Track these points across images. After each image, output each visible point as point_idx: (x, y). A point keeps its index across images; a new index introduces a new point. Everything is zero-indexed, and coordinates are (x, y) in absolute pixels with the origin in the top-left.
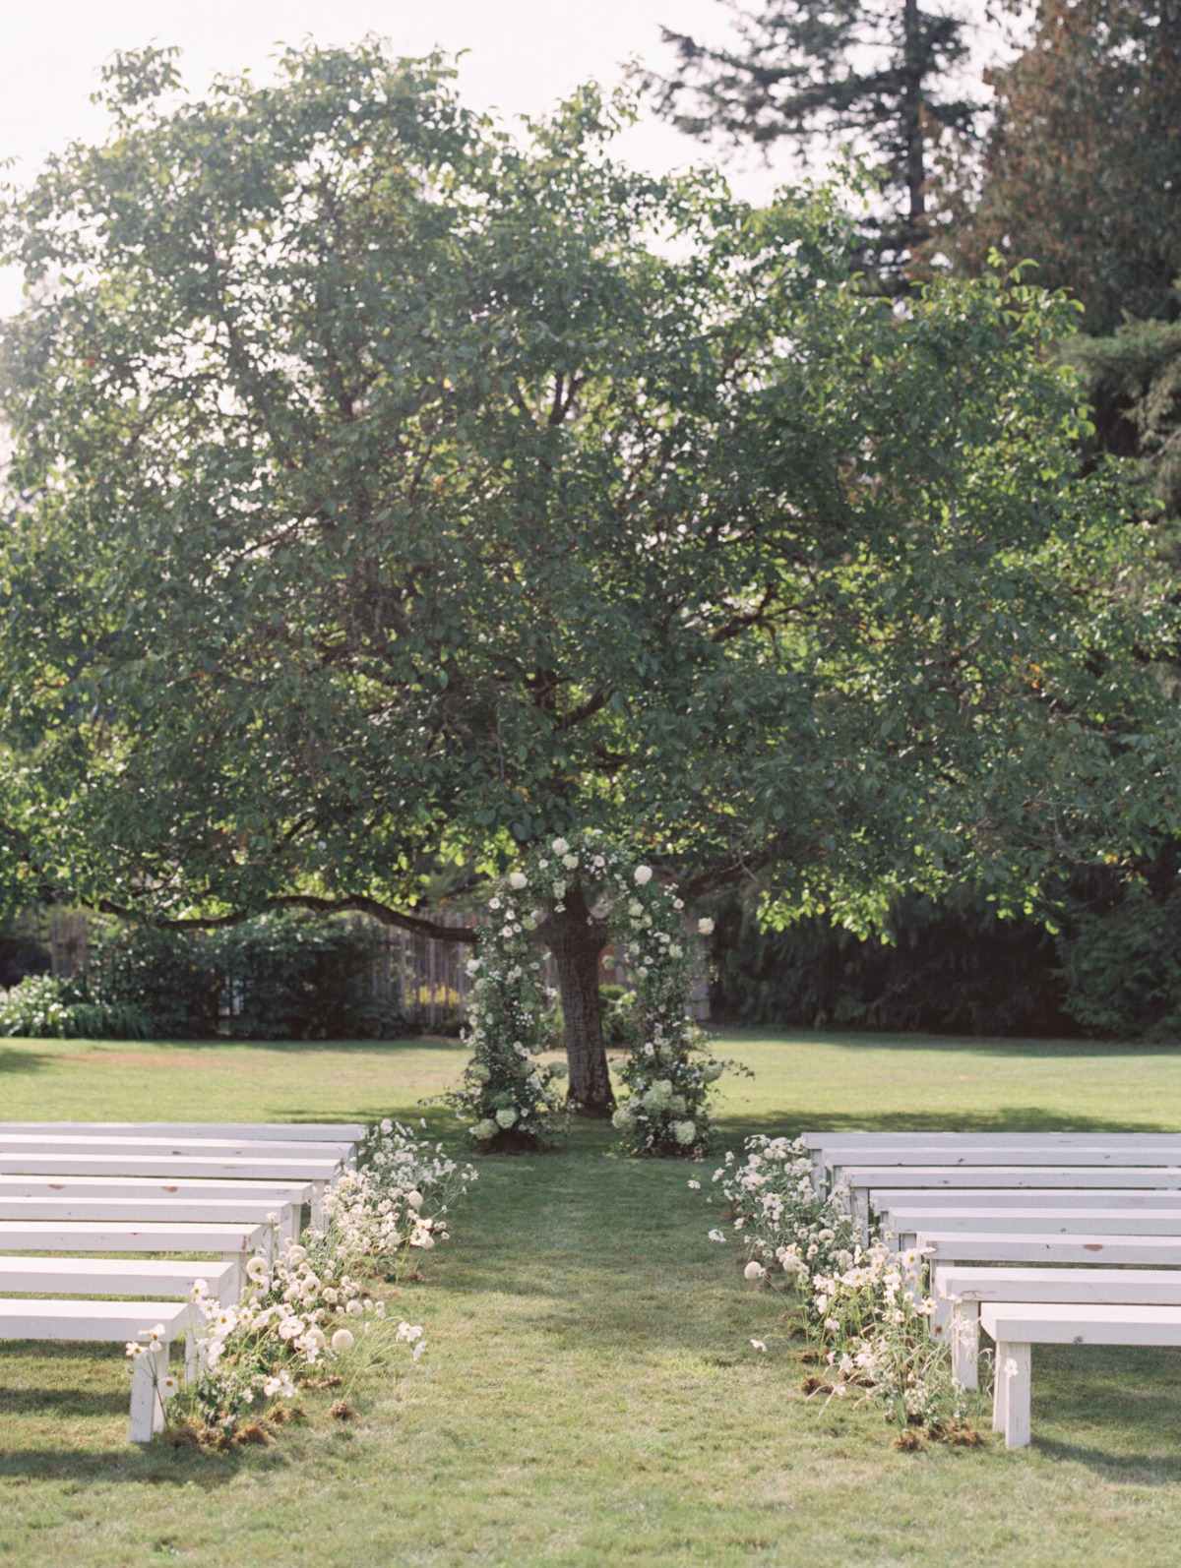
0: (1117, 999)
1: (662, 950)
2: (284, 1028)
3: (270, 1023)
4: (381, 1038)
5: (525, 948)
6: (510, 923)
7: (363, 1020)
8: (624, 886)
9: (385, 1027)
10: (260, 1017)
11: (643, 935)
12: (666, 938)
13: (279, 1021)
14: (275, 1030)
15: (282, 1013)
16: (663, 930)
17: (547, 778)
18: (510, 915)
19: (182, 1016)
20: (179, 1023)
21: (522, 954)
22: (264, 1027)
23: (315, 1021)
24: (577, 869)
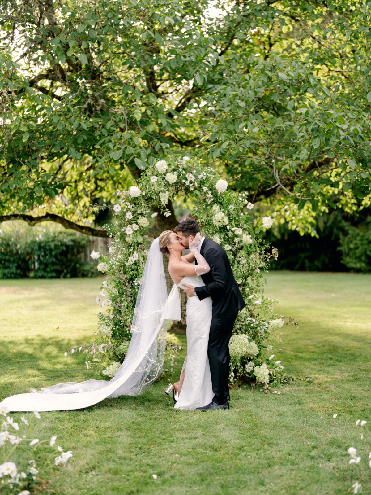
0: (363, 258)
1: (236, 240)
2: (54, 274)
3: (48, 272)
4: (91, 277)
5: (140, 240)
6: (130, 222)
7: (84, 270)
8: (209, 195)
9: (93, 273)
10: (44, 270)
11: (224, 229)
12: (239, 231)
13: (52, 271)
14: (50, 275)
15: (52, 268)
16: (237, 226)
17: (154, 132)
18: (129, 216)
19: (14, 270)
20: (13, 273)
21: (139, 244)
22: (45, 274)
23: (65, 271)
24: (176, 183)
